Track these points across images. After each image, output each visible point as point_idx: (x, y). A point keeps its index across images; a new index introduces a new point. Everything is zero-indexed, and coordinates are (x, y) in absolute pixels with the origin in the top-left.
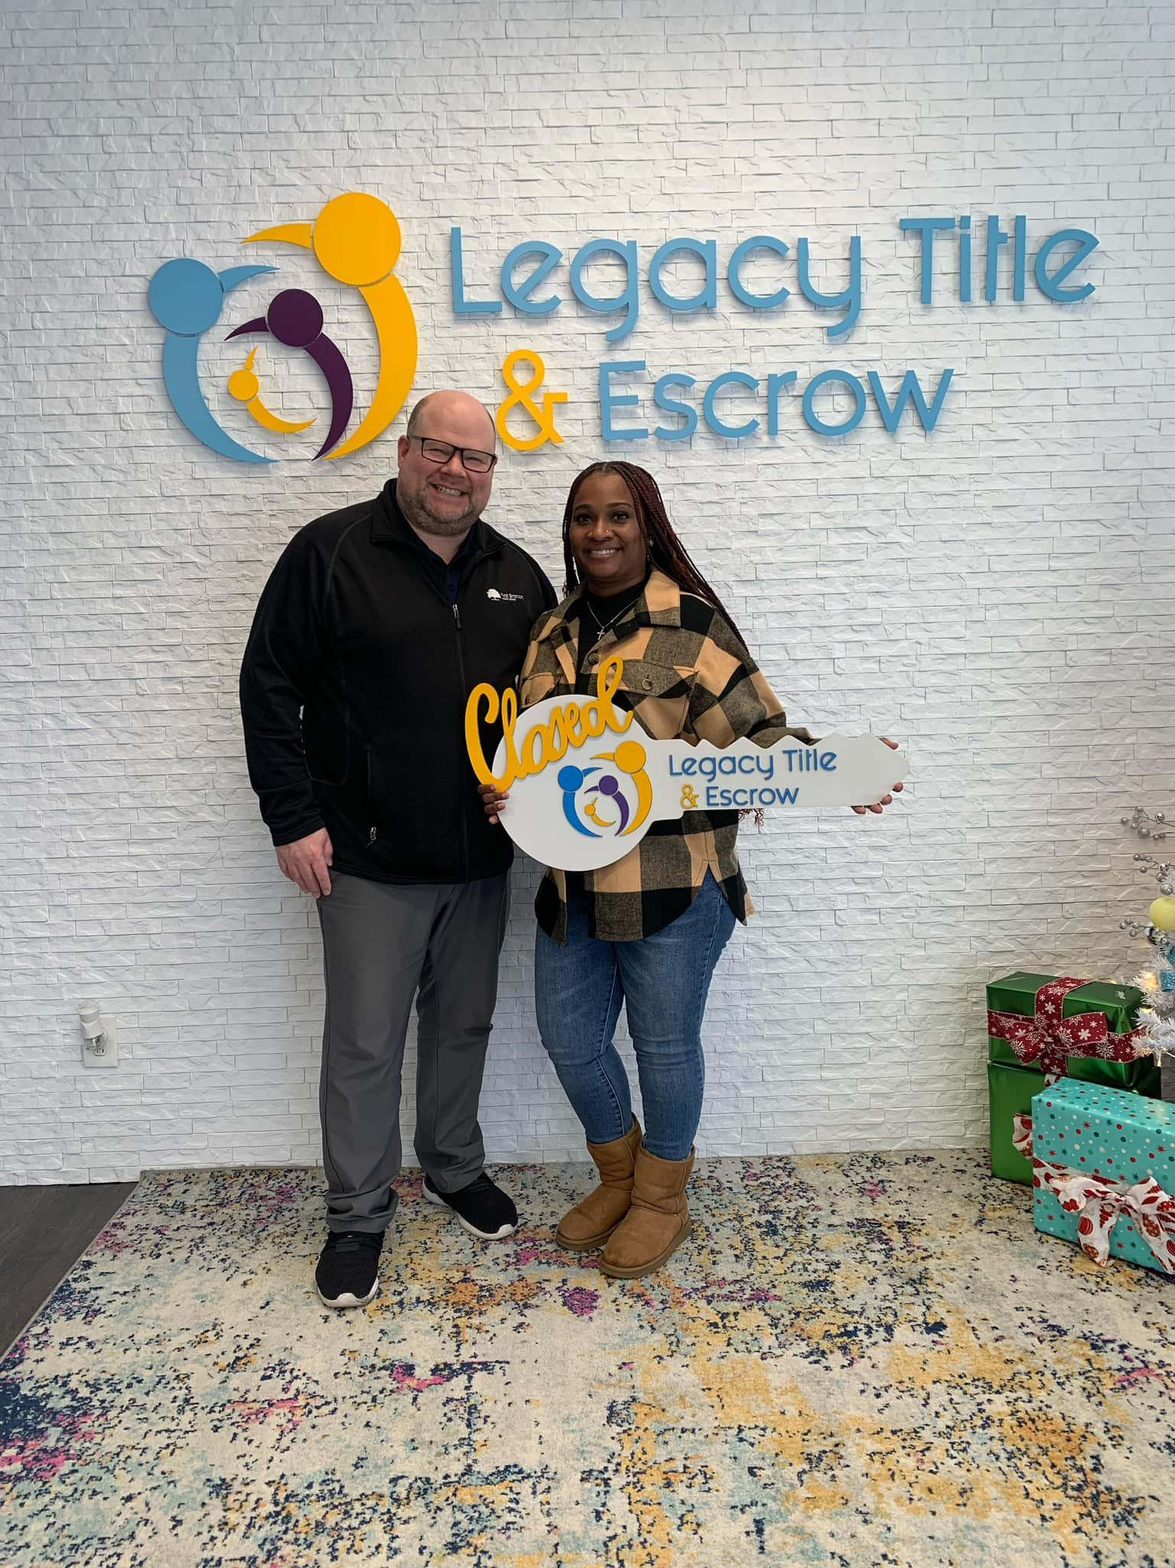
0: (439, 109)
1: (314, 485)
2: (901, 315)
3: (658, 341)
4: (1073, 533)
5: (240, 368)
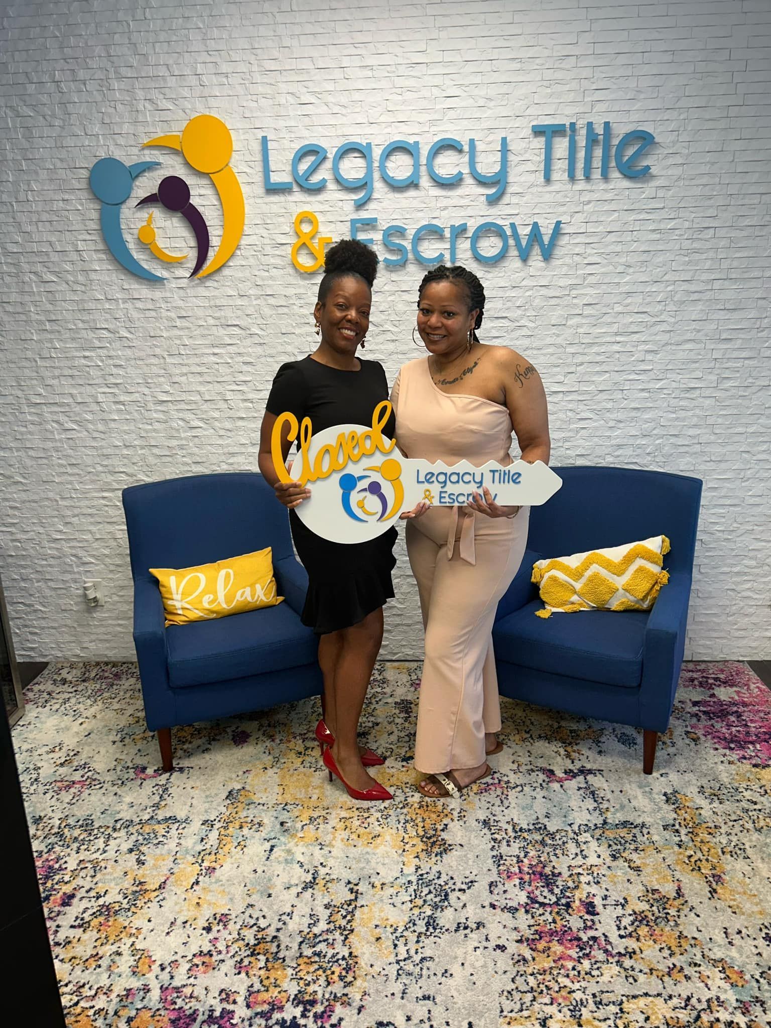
0: (252, 59)
1: (191, 292)
2: (532, 186)
3: (385, 204)
4: (631, 320)
5: (145, 224)
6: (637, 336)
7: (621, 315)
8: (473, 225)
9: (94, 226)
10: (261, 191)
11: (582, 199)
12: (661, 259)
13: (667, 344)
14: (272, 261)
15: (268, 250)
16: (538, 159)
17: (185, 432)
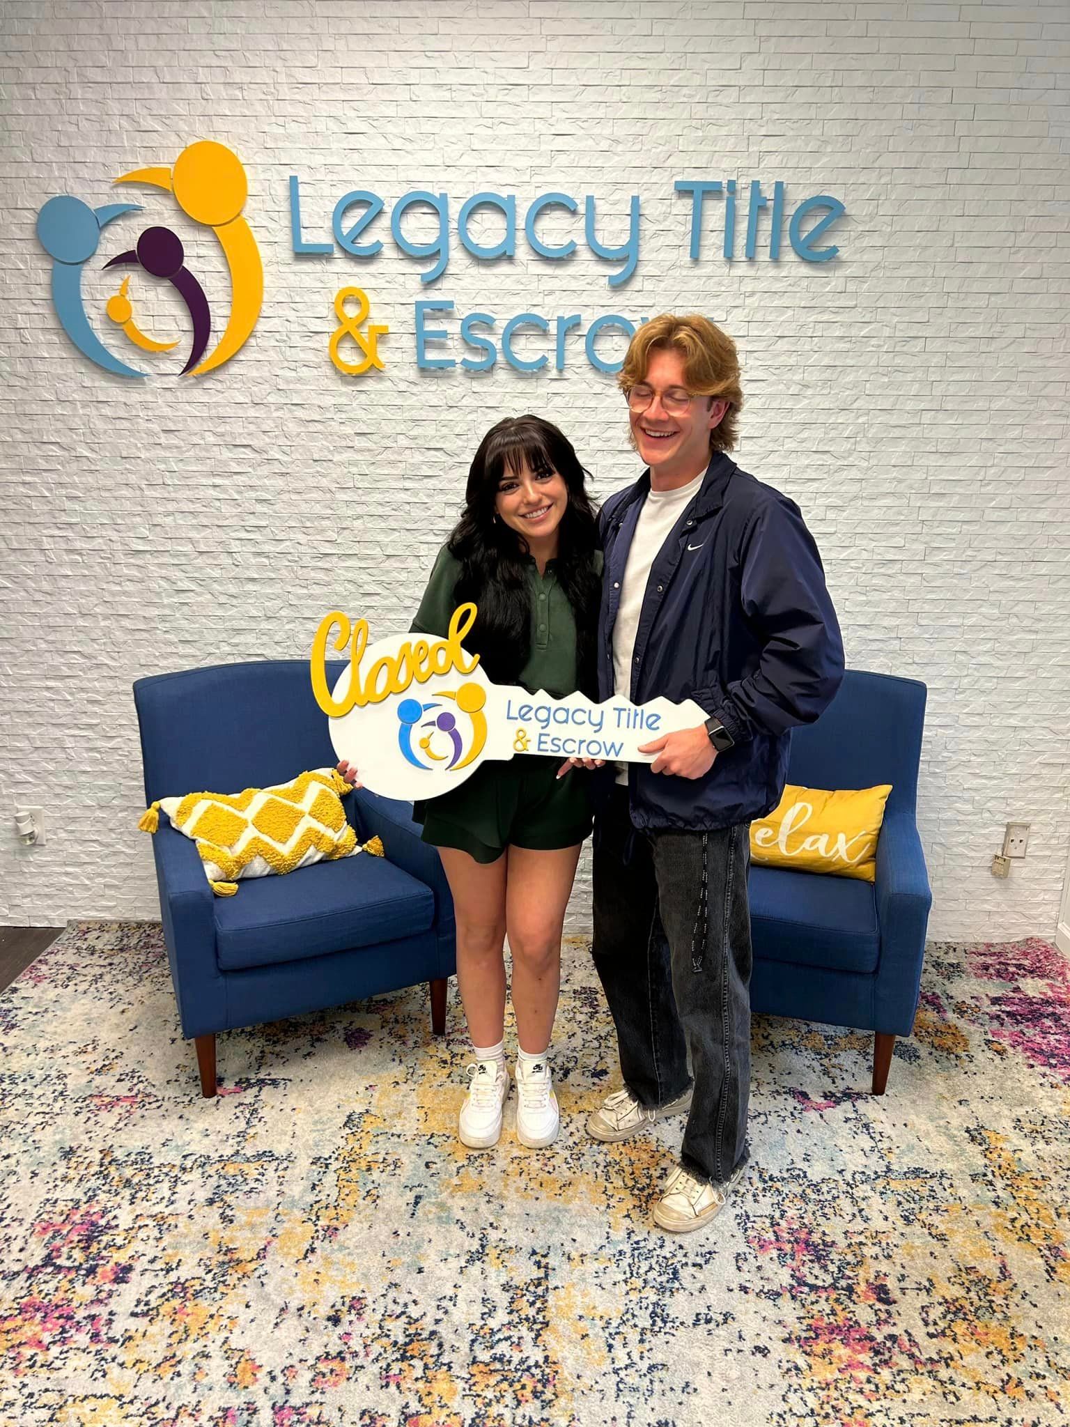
0: (279, 65)
1: (182, 396)
2: (673, 266)
3: (466, 282)
4: (806, 462)
5: (116, 294)
6: (816, 485)
7: (794, 455)
8: (589, 319)
9: (42, 293)
10: (286, 254)
11: (743, 289)
12: (850, 378)
13: (856, 498)
14: (302, 356)
15: (296, 340)
16: (683, 229)
17: (171, 596)
